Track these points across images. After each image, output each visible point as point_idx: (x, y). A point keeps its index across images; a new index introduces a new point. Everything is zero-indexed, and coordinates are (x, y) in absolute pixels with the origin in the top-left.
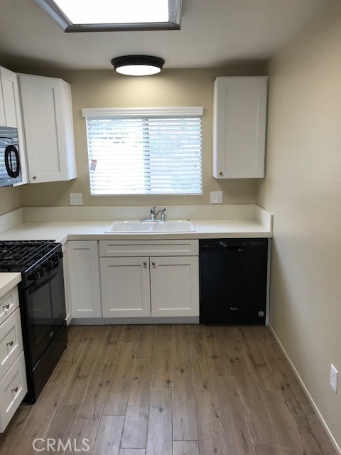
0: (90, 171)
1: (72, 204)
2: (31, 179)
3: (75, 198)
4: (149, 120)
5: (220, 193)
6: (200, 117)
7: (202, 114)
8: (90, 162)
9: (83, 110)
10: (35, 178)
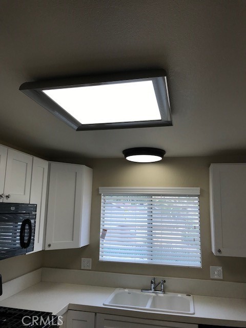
0: (101, 239)
1: (82, 268)
2: (47, 245)
3: (86, 262)
4: (153, 197)
5: (220, 268)
6: (198, 196)
7: (199, 194)
8: (101, 230)
9: (100, 188)
10: (49, 246)
